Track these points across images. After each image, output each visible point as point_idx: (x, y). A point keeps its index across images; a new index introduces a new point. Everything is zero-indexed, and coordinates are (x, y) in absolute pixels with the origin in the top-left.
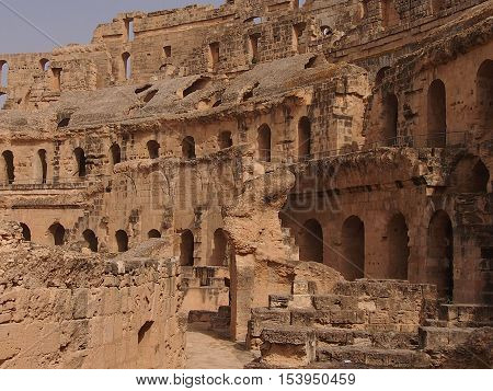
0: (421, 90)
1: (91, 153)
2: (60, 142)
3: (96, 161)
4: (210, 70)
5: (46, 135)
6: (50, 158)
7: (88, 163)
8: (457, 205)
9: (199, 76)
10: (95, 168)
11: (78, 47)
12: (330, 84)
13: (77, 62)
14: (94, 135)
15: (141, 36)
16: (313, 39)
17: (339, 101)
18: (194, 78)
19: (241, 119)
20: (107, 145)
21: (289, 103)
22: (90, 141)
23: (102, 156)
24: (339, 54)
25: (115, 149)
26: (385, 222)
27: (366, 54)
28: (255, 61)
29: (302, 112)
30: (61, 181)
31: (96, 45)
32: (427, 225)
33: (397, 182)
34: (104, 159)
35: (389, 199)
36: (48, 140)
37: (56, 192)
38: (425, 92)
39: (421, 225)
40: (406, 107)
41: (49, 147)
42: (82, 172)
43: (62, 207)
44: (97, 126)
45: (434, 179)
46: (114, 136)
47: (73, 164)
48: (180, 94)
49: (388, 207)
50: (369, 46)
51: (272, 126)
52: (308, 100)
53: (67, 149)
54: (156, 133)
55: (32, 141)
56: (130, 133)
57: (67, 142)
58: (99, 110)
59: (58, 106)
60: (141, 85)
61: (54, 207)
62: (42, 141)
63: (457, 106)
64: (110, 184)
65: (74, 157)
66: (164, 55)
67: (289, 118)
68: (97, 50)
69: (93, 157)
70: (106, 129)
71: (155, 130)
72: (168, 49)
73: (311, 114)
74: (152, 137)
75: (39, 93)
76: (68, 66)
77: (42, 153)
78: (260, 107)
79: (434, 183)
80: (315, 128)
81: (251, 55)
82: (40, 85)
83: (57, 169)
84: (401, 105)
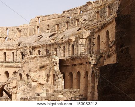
0: (96, 38)
1: (25, 53)
2: (17, 50)
3: (26, 55)
4: (57, 31)
5: (14, 48)
6: (15, 54)
7: (24, 56)
8: (96, 69)
9: (53, 33)
10: (25, 57)
11: (26, 25)
12: (79, 36)
13: (24, 29)
14: (26, 48)
15: (42, 22)
16: (81, 23)
17: (81, 40)
18: (52, 33)
19: (59, 45)
20: (28, 51)
21: (69, 41)
22: (24, 50)
23: (27, 54)
24: (87, 27)
25: (30, 52)
26: (84, 73)
27: (93, 27)
28: (67, 29)
29: (72, 43)
30: (17, 60)
31: (30, 24)
32: (91, 74)
33: (86, 63)
34: (28, 55)
35: (85, 67)
36: (15, 50)
37: (15, 63)
38: (97, 39)
39: (90, 74)
40: (93, 42)
41: (15, 51)
42: (23, 58)
43: (16, 67)
44: (26, 46)
45: (93, 62)
46: (30, 49)
47: (21, 56)
48: (48, 37)
49: (85, 69)
50: (94, 25)
51: (66, 47)
52: (74, 40)
53: (19, 52)
54: (40, 48)
55: (11, 50)
56: (34, 48)
57: (19, 50)
58: (28, 42)
59: (19, 41)
60: (40, 35)
61: (15, 67)
62: (13, 50)
63: (102, 42)
64: (25, 62)
65: (21, 54)
66: (47, 27)
67: (70, 44)
68: (30, 26)
69: (25, 54)
70: (28, 47)
71: (40, 47)
72: (48, 25)
73: (74, 44)
74: (39, 49)
75: (15, 37)
76: (22, 30)
77: (13, 53)
78: (63, 42)
79: (93, 63)
80: (75, 47)
81: (66, 27)
82: (15, 35)
83: (16, 57)
84: (92, 42)
